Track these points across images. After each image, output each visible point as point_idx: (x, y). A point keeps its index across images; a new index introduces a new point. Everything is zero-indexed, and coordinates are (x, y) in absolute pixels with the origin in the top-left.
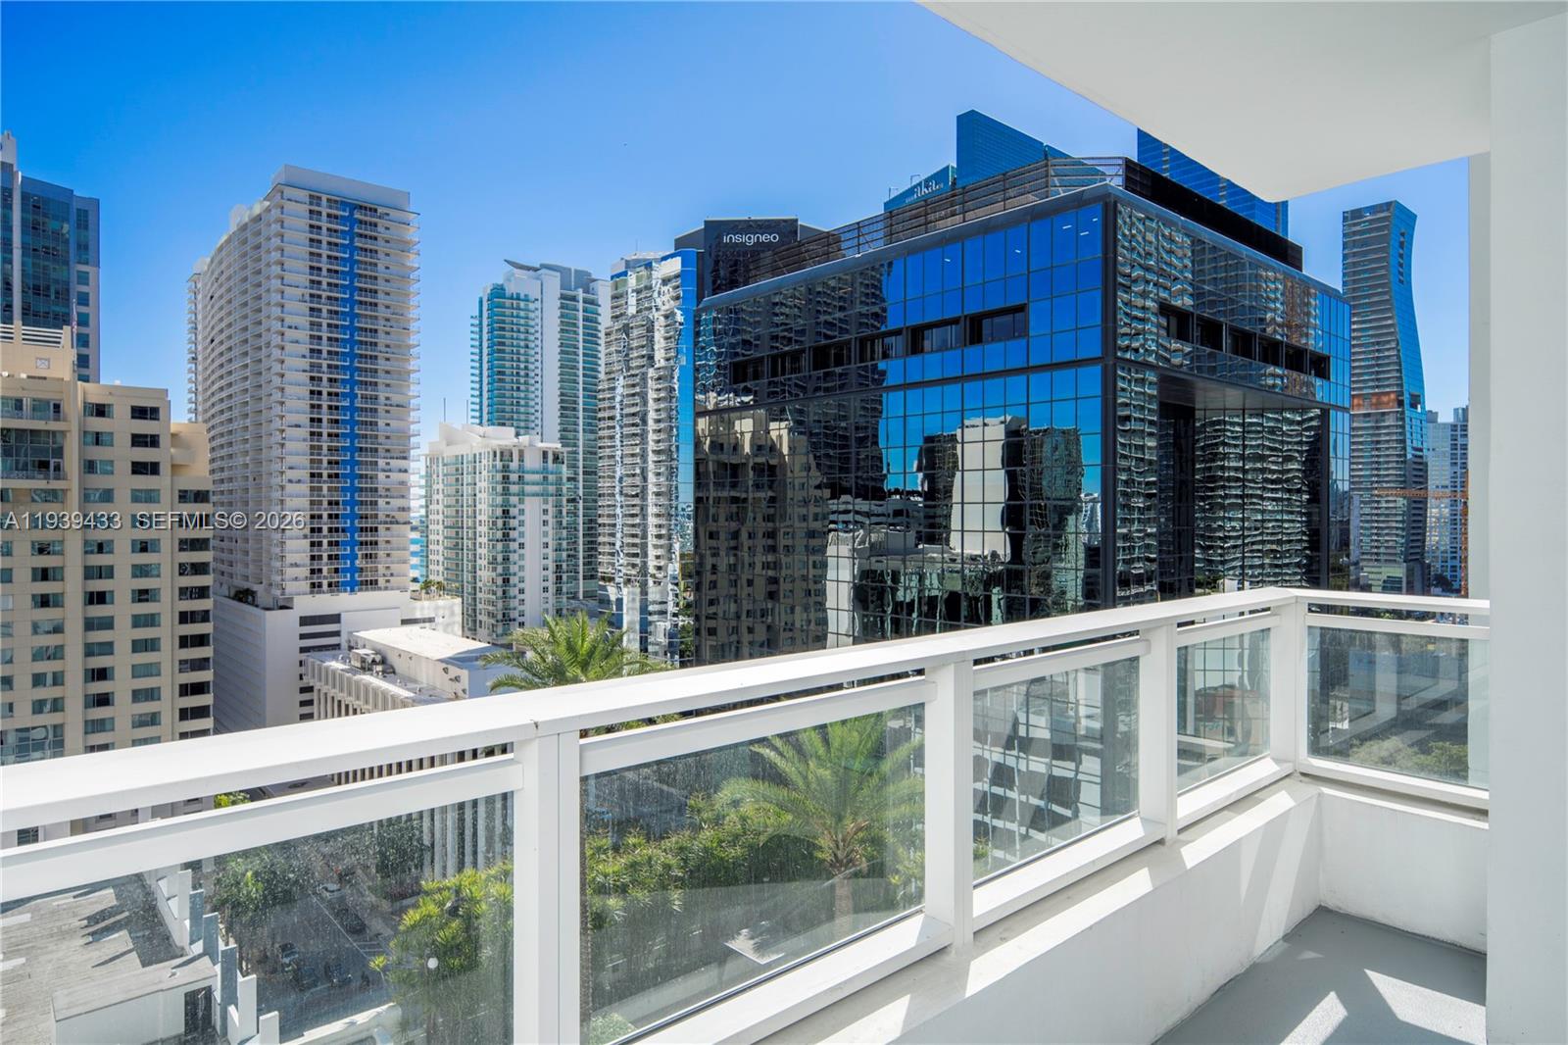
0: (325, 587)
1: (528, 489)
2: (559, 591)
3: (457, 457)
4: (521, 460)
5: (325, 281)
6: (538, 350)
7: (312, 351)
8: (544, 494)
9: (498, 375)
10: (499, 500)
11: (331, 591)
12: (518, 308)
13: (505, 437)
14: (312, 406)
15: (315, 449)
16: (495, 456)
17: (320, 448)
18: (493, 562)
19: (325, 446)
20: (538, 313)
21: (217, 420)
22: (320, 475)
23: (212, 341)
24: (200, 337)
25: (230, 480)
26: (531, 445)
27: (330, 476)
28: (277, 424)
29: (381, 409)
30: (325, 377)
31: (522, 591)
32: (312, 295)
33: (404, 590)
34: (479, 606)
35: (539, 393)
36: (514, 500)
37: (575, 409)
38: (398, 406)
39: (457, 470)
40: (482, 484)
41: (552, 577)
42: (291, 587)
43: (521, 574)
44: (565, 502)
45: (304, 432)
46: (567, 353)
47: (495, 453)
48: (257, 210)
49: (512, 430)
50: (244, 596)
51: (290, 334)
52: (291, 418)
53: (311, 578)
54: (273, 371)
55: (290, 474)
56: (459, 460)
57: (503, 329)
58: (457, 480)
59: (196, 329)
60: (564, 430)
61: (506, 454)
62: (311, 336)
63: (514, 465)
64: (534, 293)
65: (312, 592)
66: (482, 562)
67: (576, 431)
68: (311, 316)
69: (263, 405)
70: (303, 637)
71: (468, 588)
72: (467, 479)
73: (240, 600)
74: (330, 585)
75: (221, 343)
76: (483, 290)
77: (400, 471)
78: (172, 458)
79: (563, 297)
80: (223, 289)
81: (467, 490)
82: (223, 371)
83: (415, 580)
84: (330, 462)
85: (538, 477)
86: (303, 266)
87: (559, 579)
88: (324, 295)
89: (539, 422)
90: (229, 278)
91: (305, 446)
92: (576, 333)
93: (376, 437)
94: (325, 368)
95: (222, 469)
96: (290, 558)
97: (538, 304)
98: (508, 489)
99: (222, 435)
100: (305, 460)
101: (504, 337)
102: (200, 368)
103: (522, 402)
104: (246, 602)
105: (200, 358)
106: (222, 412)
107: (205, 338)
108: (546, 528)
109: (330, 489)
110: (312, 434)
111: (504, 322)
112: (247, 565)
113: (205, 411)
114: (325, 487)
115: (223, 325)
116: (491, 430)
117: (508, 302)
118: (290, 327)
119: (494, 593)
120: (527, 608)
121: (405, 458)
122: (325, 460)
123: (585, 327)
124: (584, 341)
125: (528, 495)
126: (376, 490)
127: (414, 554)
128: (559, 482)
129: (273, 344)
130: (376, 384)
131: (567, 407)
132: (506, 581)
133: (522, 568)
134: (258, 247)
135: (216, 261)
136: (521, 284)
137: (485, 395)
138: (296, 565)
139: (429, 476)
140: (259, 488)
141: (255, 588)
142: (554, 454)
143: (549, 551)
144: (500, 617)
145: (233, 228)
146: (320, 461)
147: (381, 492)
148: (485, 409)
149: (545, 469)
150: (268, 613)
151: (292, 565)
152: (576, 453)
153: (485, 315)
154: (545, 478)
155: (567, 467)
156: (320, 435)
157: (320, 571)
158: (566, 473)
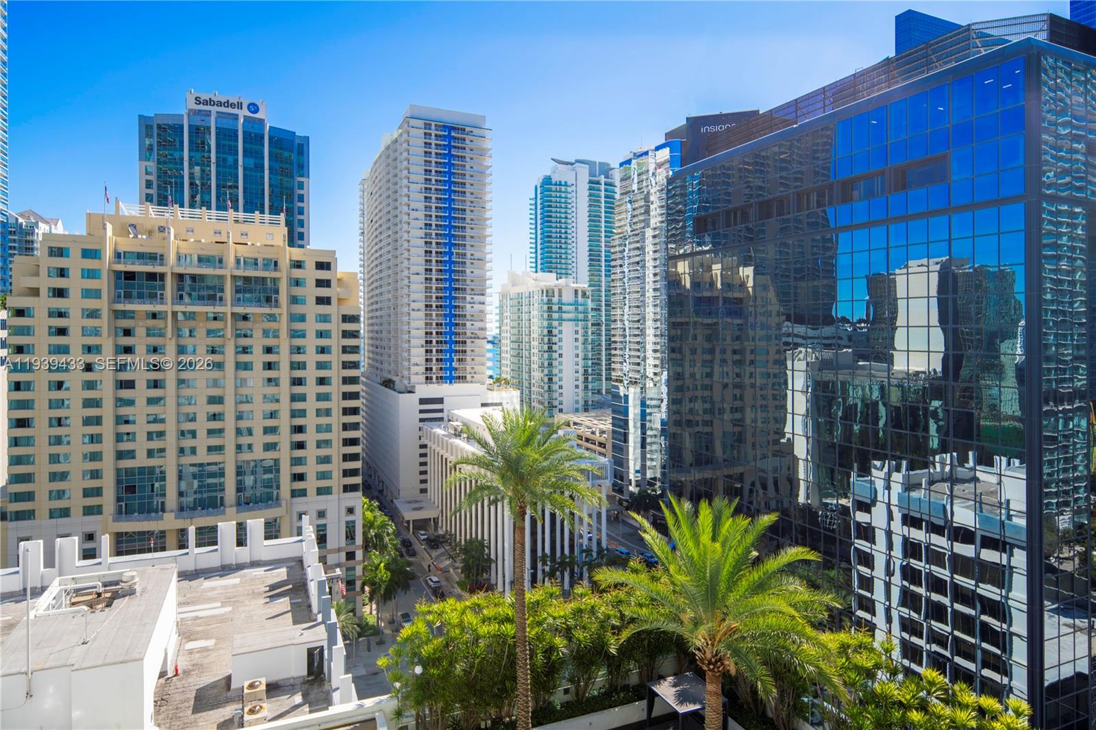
0: (434, 380)
1: (565, 316)
2: (586, 388)
3: (519, 294)
4: (560, 295)
5: (433, 179)
6: (574, 219)
7: (426, 224)
8: (576, 320)
9: (547, 237)
10: (545, 323)
11: (438, 382)
12: (560, 191)
13: (550, 280)
14: (426, 261)
15: (428, 289)
16: (543, 293)
17: (431, 288)
18: (542, 366)
19: (434, 287)
20: (574, 194)
21: (374, 272)
22: (431, 306)
23: (372, 221)
24: (365, 219)
25: (381, 309)
26: (567, 286)
27: (437, 307)
28: (406, 273)
29: (468, 261)
30: (434, 241)
31: (561, 387)
32: (426, 188)
33: (483, 383)
34: (533, 396)
35: (574, 249)
36: (555, 323)
37: (599, 260)
38: (478, 260)
39: (519, 303)
41: (581, 378)
42: (414, 379)
43: (560, 375)
44: (590, 325)
45: (422, 278)
46: (594, 221)
47: (543, 291)
48: (395, 135)
49: (554, 275)
50: (388, 384)
51: (414, 214)
52: (414, 269)
53: (426, 374)
54: (403, 238)
55: (413, 305)
56: (520, 296)
57: (550, 206)
58: (519, 309)
59: (363, 214)
60: (592, 275)
61: (550, 292)
62: (426, 215)
63: (555, 300)
64: (571, 180)
65: (426, 383)
66: (534, 366)
67: (600, 276)
68: (425, 202)
69: (399, 260)
70: (421, 411)
71: (526, 384)
72: (525, 309)
73: (386, 386)
74: (437, 378)
75: (377, 222)
76: (537, 181)
77: (480, 303)
78: (338, 294)
79: (590, 182)
80: (377, 188)
81: (525, 316)
82: (377, 240)
83: (491, 377)
84: (437, 298)
85: (571, 308)
86: (421, 169)
87: (586, 379)
88: (433, 187)
89: (574, 270)
90: (380, 181)
91: (422, 287)
92: (600, 207)
93: (465, 280)
94: (434, 236)
95: (377, 303)
96: (414, 360)
97: (573, 188)
98: (551, 316)
99: (377, 281)
100: (422, 296)
101: (551, 211)
102: (366, 239)
103: (563, 256)
104: (390, 388)
105: (366, 232)
106: (377, 266)
107: (368, 219)
108: (577, 344)
109: (437, 315)
110: (426, 279)
111: (551, 201)
112: (390, 364)
113: (369, 266)
114: (434, 313)
115: (377, 210)
116: (540, 274)
117: (554, 188)
118: (413, 210)
119: (543, 388)
120: (564, 399)
121: (483, 295)
122: (434, 296)
123: (606, 202)
124: (606, 212)
125: (565, 320)
126: (465, 316)
127: (489, 359)
128: (585, 312)
129: (403, 221)
130: (465, 245)
131: (594, 258)
132: (550, 380)
133: (561, 371)
134: (395, 159)
135: (373, 170)
136: (562, 175)
137: (539, 252)
138: (417, 365)
139: (501, 307)
140: (396, 314)
141: (394, 378)
142: (582, 291)
143: (580, 360)
144: (546, 404)
145: (383, 148)
146: (431, 297)
147: (468, 317)
148: (539, 262)
149: (576, 302)
150: (401, 395)
151: (414, 365)
152: (600, 291)
153: (539, 197)
154: (577, 309)
155: (592, 301)
156: (431, 279)
157: (431, 369)
158: (590, 304)
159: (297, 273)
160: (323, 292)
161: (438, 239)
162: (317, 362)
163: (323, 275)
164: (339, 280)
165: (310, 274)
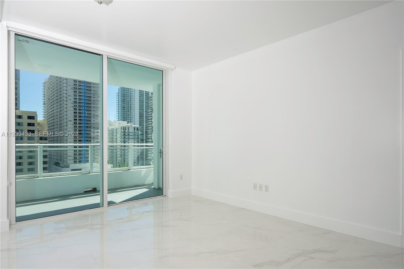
0: (78, 162)
1: (130, 137)
3: (112, 129)
4: (128, 129)
6: (134, 101)
7: (74, 102)
8: (134, 138)
9: (123, 108)
10: (123, 140)
12: (128, 91)
13: (125, 124)
14: (74, 116)
15: (75, 127)
16: (122, 129)
17: (77, 126)
18: (121, 156)
20: (134, 92)
21: (50, 119)
23: (49, 99)
24: (46, 98)
26: (131, 126)
27: (79, 134)
28: (65, 120)
29: (92, 116)
32: (74, 88)
35: (134, 112)
36: (127, 140)
37: (143, 117)
38: (96, 116)
39: (112, 132)
40: (119, 136)
41: (136, 160)
42: (69, 162)
44: (140, 140)
45: (73, 122)
46: (141, 102)
49: (126, 122)
51: (69, 98)
52: (69, 119)
53: (74, 160)
54: (64, 107)
56: (113, 130)
57: (124, 96)
58: (112, 135)
59: (45, 96)
60: (140, 122)
61: (125, 128)
62: (74, 98)
63: (127, 131)
65: (74, 163)
67: (143, 122)
68: (74, 93)
69: (62, 116)
72: (115, 134)
73: (56, 165)
75: (51, 100)
77: (97, 132)
78: (38, 129)
80: (52, 86)
81: (115, 137)
82: (52, 107)
85: (133, 134)
87: (138, 160)
88: (78, 87)
89: (134, 120)
91: (72, 126)
92: (144, 97)
93: (91, 124)
96: (69, 154)
98: (125, 137)
99: (51, 123)
101: (125, 98)
102: (46, 106)
103: (129, 115)
104: (58, 166)
105: (46, 103)
106: (51, 117)
107: (47, 98)
109: (79, 137)
111: (125, 94)
112: (58, 156)
115: (52, 95)
116: (120, 122)
117: (126, 89)
118: (69, 96)
121: (98, 129)
122: (78, 129)
123: (145, 95)
124: (146, 99)
125: (130, 139)
126: (91, 137)
128: (138, 135)
129: (64, 100)
130: (91, 110)
131: (141, 116)
133: (128, 157)
135: (50, 79)
137: (120, 113)
138: (70, 156)
141: (60, 162)
142: (137, 128)
147: (92, 138)
148: (120, 117)
149: (135, 132)
150: (63, 168)
151: (69, 156)
152: (143, 128)
153: (120, 93)
154: (135, 134)
155: (140, 131)
156: (76, 123)
157: (76, 158)
158: (140, 133)
160: (31, 128)
161: (79, 107)
162: (28, 156)
163: (31, 121)
164: (38, 123)
165: (25, 121)
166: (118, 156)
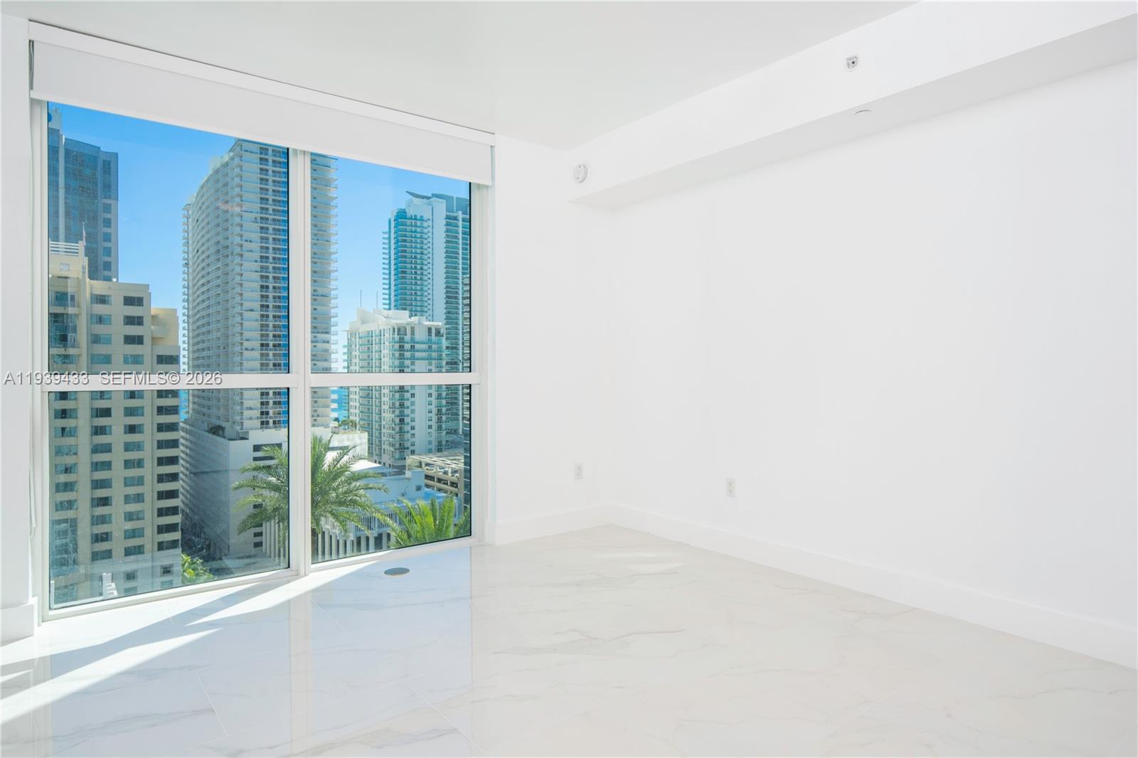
0: (271, 424)
1: (417, 354)
2: (440, 428)
3: (369, 332)
4: (413, 333)
5: (271, 208)
6: (430, 255)
7: (262, 257)
8: (429, 359)
9: (401, 273)
10: (397, 362)
11: (275, 427)
12: (416, 226)
13: (403, 318)
14: (262, 296)
15: (264, 327)
16: (394, 331)
17: (267, 326)
18: (393, 407)
19: (271, 325)
20: (430, 229)
21: (200, 307)
22: (268, 345)
23: (198, 251)
24: (190, 249)
25: (209, 349)
26: (420, 323)
27: (274, 346)
28: (238, 309)
30: (271, 276)
31: (413, 428)
32: (262, 218)
33: (326, 426)
34: (383, 438)
35: (430, 286)
36: (407, 362)
37: (456, 298)
38: (322, 296)
39: (369, 341)
40: (385, 352)
41: (435, 418)
42: (247, 424)
43: (412, 415)
45: (257, 315)
46: (451, 257)
47: (394, 329)
48: (226, 159)
49: (407, 313)
50: (217, 430)
51: (247, 246)
52: (247, 305)
53: (261, 418)
54: (235, 272)
55: (246, 344)
56: (370, 334)
57: (405, 241)
58: (369, 348)
59: (188, 243)
60: (449, 313)
61: (402, 330)
62: (262, 247)
63: (408, 338)
64: (427, 215)
65: (262, 428)
66: (385, 407)
67: (457, 313)
68: (261, 233)
69: (230, 295)
70: (255, 459)
71: (376, 426)
72: (375, 348)
73: (214, 433)
74: (274, 423)
75: (203, 252)
76: (391, 215)
77: (324, 342)
78: (152, 332)
79: (448, 217)
80: (204, 215)
81: (375, 356)
82: (204, 272)
83: (337, 420)
84: (274, 336)
85: (424, 346)
86: (256, 197)
87: (439, 420)
88: (271, 217)
89: (430, 307)
90: (208, 207)
91: (257, 325)
92: (457, 243)
94: (271, 269)
95: (203, 341)
96: (247, 404)
97: (430, 223)
98: (403, 355)
99: (203, 317)
100: (257, 334)
101: (405, 246)
102: (191, 271)
103: (419, 293)
104: (219, 435)
105: (191, 263)
106: (203, 301)
107: (194, 249)
109: (274, 355)
110: (262, 316)
111: (405, 236)
112: (219, 409)
113: (194, 301)
114: (271, 353)
115: (204, 240)
116: (393, 311)
117: (408, 222)
118: (246, 241)
119: (393, 429)
120: (417, 440)
121: (327, 333)
122: (271, 334)
123: (463, 239)
124: (463, 249)
125: (418, 359)
127: (333, 401)
128: (440, 350)
129: (235, 253)
131: (451, 296)
132: (402, 421)
133: (413, 411)
134: (226, 185)
135: (199, 196)
136: (418, 208)
137: (393, 288)
138: (251, 409)
139: (349, 346)
140: (227, 355)
141: (224, 424)
142: (436, 329)
143: (433, 399)
144: (397, 446)
145: (210, 172)
146: (268, 335)
148: (393, 298)
149: (430, 340)
150: (231, 442)
151: (247, 408)
152: (457, 329)
153: (393, 231)
154: (430, 347)
155: (447, 339)
156: (268, 316)
157: (267, 413)
158: (445, 343)
159: (100, 309)
160: (134, 330)
161: (275, 273)
162: (126, 409)
163: (134, 311)
164: (154, 317)
165: (118, 310)
166: (383, 407)
